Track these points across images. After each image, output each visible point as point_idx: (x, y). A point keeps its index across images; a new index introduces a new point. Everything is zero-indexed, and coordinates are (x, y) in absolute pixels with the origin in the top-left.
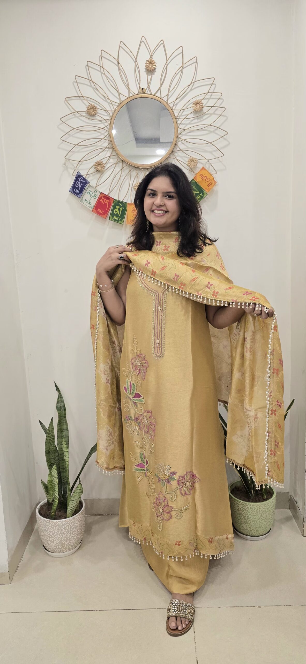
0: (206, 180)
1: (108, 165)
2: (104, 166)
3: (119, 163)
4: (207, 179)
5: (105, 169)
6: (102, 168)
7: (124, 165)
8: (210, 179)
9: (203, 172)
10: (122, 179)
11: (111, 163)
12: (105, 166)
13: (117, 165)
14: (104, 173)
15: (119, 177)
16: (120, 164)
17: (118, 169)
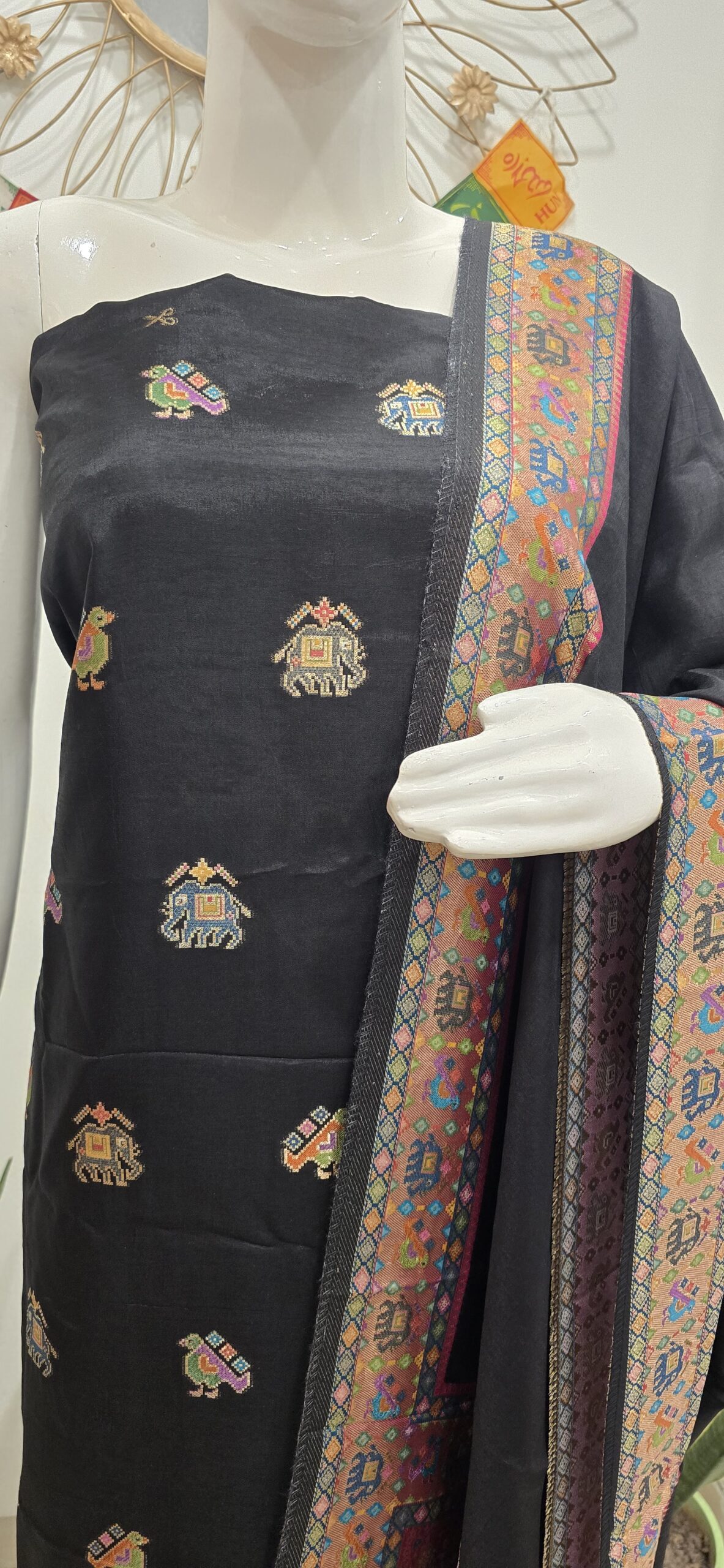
0: (531, 187)
1: (60, 52)
2: (36, 53)
3: (114, 48)
4: (536, 181)
5: (40, 73)
6: (29, 60)
7: (141, 63)
8: (549, 182)
9: (519, 146)
10: (131, 131)
11: (72, 40)
12: (42, 50)
13: (105, 57)
14: (37, 90)
15: (116, 121)
16: (121, 57)
17: (107, 80)
